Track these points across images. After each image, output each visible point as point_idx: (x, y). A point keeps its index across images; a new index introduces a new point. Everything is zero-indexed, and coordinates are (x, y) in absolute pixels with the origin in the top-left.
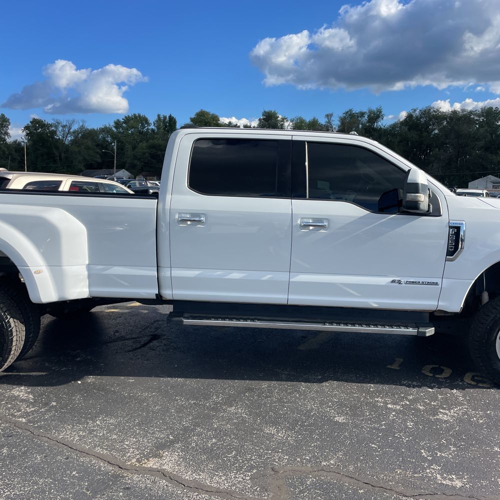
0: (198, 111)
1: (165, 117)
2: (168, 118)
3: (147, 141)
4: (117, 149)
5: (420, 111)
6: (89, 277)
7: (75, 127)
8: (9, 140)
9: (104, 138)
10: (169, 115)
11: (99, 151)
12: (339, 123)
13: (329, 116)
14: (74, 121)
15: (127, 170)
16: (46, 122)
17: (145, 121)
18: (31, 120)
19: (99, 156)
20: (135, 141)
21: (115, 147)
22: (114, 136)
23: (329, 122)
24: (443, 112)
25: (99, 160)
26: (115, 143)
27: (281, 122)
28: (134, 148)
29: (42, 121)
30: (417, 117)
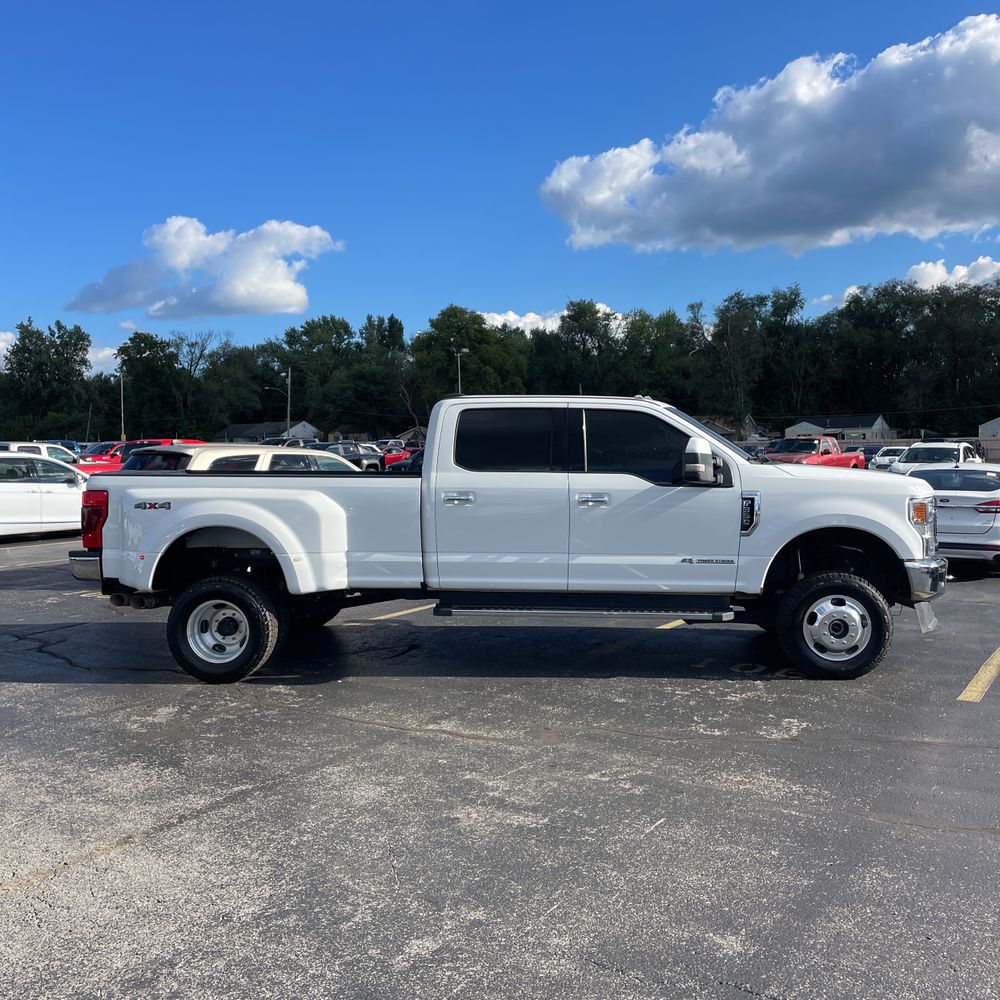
0: (444, 307)
1: (381, 321)
2: (386, 321)
3: (349, 365)
4: (292, 384)
5: (876, 289)
6: (349, 565)
7: (213, 346)
8: (88, 374)
9: (266, 364)
10: (389, 316)
11: (257, 388)
12: (716, 320)
13: (694, 308)
14: (210, 335)
15: (310, 423)
16: (159, 337)
17: (342, 328)
18: (132, 336)
19: (256, 398)
20: (325, 367)
21: (289, 381)
22: (286, 361)
23: (696, 319)
24: (921, 290)
25: (259, 406)
26: (287, 372)
27: (605, 319)
28: (324, 380)
29: (152, 337)
30: (870, 302)
